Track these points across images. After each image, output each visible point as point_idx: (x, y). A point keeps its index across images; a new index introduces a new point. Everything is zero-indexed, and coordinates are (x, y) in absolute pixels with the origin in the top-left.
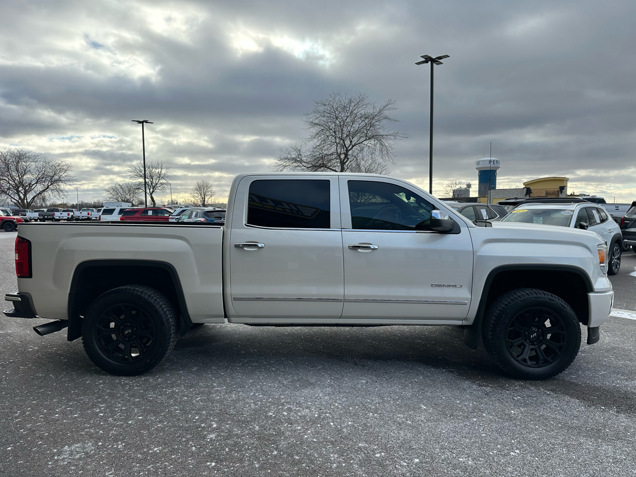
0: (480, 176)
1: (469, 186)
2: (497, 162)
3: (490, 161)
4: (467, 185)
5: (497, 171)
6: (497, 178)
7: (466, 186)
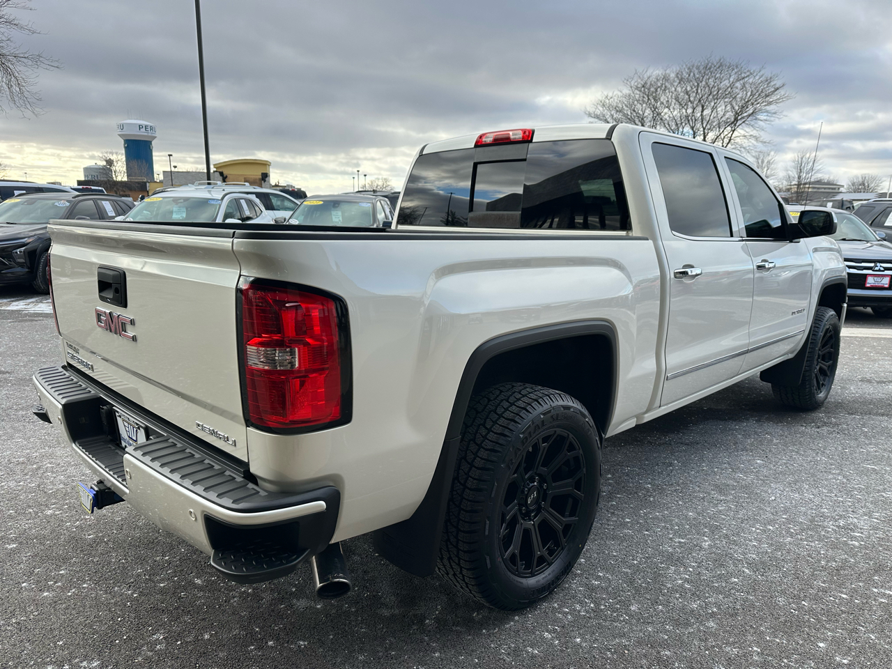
0: (127, 149)
1: (110, 162)
2: (152, 128)
3: (140, 127)
4: (106, 161)
5: (153, 143)
6: (154, 154)
7: (104, 163)
